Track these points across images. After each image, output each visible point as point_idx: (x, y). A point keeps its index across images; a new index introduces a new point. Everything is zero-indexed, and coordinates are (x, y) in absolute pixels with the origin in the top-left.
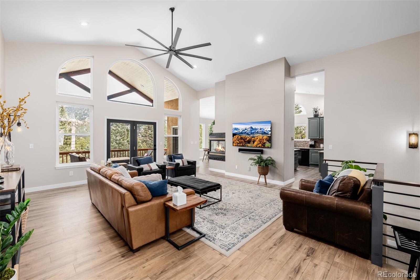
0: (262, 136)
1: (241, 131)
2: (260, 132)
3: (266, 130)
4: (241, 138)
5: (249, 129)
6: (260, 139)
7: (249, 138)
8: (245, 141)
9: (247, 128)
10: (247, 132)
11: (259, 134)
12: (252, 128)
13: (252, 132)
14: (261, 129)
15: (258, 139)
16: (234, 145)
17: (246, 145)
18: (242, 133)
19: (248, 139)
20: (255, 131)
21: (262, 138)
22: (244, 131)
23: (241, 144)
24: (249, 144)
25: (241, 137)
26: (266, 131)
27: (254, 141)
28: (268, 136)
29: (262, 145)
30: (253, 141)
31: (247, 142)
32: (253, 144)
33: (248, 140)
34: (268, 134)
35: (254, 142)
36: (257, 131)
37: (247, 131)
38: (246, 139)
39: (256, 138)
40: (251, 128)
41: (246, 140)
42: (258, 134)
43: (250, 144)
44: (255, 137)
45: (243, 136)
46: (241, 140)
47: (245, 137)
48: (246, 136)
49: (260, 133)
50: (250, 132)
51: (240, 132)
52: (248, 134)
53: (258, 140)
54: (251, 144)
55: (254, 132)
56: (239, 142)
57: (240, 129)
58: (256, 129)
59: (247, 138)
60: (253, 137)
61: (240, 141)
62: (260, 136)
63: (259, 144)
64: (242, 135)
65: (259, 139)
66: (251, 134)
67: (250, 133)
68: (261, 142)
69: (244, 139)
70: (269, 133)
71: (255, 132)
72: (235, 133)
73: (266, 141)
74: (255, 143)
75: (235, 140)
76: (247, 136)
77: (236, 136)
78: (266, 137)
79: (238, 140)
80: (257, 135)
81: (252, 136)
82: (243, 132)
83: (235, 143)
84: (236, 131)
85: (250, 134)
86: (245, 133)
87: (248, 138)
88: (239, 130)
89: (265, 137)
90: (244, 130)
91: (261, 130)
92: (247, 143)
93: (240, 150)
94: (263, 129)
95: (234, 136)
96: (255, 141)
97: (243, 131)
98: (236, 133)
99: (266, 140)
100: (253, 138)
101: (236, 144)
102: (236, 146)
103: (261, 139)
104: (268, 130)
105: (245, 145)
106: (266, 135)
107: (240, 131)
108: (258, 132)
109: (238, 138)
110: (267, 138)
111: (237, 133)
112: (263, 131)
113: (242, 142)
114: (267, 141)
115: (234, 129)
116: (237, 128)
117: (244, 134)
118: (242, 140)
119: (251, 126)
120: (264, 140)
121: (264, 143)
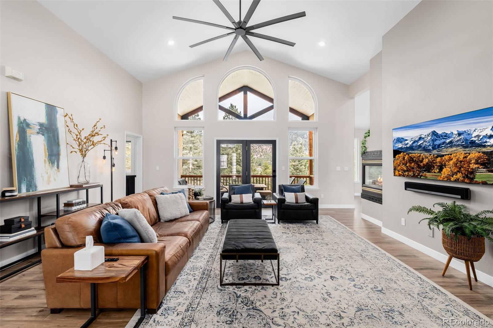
0: (463, 153)
1: (411, 143)
2: (458, 141)
3: (478, 136)
4: (411, 160)
5: (429, 138)
6: (458, 160)
7: (430, 158)
8: (419, 166)
9: (423, 136)
10: (423, 146)
11: (454, 149)
12: (435, 135)
13: (436, 143)
14: (459, 134)
15: (452, 159)
16: (396, 174)
17: (422, 176)
18: (411, 148)
19: (426, 161)
20: (443, 141)
21: (466, 157)
22: (416, 143)
23: (411, 173)
24: (429, 172)
25: (411, 157)
26: (475, 137)
27: (442, 165)
28: (484, 153)
29: (464, 177)
30: (439, 166)
31: (424, 167)
32: (439, 174)
33: (427, 163)
34: (485, 146)
35: (441, 168)
36: (448, 141)
37: (422, 143)
38: (422, 161)
39: (447, 157)
40: (434, 133)
41: (422, 164)
42: (451, 147)
43: (431, 174)
44: (443, 156)
45: (415, 154)
46: (411, 163)
47: (420, 156)
48: (422, 155)
49: (458, 145)
50: (430, 145)
51: (408, 146)
52: (426, 150)
53: (451, 162)
54: (434, 174)
55: (440, 145)
56: (405, 169)
57: (407, 140)
58: (445, 136)
59: (423, 159)
60: (438, 156)
61: (407, 165)
62: (460, 153)
63: (456, 173)
64: (412, 153)
65: (454, 160)
66: (434, 148)
67: (430, 148)
68: (460, 168)
69: (417, 162)
70: (488, 144)
71: (444, 143)
72: (397, 148)
73: (476, 166)
74: (444, 170)
75: (399, 163)
76: (424, 154)
77: (400, 155)
78: (477, 154)
79: (403, 164)
80: (450, 150)
81: (436, 152)
82: (414, 145)
83: (399, 171)
84: (400, 145)
85: (430, 150)
86: (420, 146)
87: (427, 158)
88: (406, 142)
89: (474, 154)
90: (417, 141)
91: (462, 137)
92: (425, 171)
93: (408, 186)
94: (469, 134)
95: (397, 156)
96: (445, 165)
97: (414, 142)
98: (399, 148)
99: (477, 163)
100: (439, 159)
101: (400, 173)
102: (400, 175)
103: (461, 162)
104: (484, 134)
105: (419, 175)
106: (478, 149)
107: (408, 143)
108: (451, 142)
109: (404, 158)
110: (479, 158)
111: (401, 148)
112: (468, 137)
113: (413, 168)
114: (481, 164)
115: (395, 142)
116: (402, 138)
117: (417, 150)
118: (413, 164)
119: (433, 130)
120: (469, 163)
121: (473, 172)
